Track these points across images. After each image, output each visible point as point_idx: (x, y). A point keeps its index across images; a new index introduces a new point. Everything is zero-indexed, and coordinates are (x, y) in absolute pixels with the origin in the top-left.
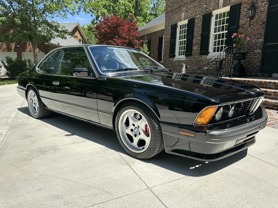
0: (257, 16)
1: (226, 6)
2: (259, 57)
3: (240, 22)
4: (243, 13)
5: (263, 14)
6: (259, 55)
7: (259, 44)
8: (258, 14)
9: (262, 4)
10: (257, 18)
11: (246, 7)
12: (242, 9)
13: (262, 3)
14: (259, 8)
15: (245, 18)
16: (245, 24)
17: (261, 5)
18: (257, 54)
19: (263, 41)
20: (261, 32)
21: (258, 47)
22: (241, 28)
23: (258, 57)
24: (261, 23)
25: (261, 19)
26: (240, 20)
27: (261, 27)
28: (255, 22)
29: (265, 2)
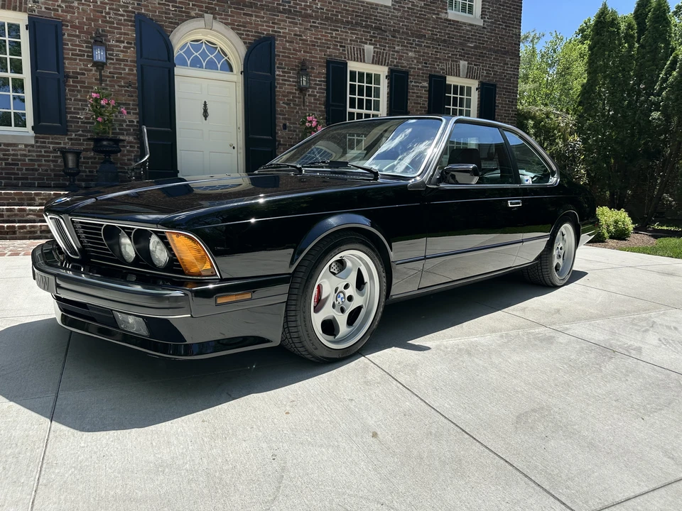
0: (112, 66)
1: (9, 9)
2: (132, 152)
3: (67, 65)
4: (70, 46)
5: (125, 65)
6: (131, 147)
7: (127, 125)
8: (111, 61)
9: (118, 44)
10: (112, 70)
11: (78, 36)
12: (66, 36)
13: (117, 41)
14: (113, 50)
15: (80, 60)
16: (84, 74)
17: (117, 46)
18: (126, 144)
19: (135, 121)
20: (125, 100)
21: (126, 130)
22: (71, 80)
23: (128, 151)
24: (123, 84)
25: (121, 74)
26: (66, 62)
27: (126, 91)
28: (108, 77)
29: (126, 45)
